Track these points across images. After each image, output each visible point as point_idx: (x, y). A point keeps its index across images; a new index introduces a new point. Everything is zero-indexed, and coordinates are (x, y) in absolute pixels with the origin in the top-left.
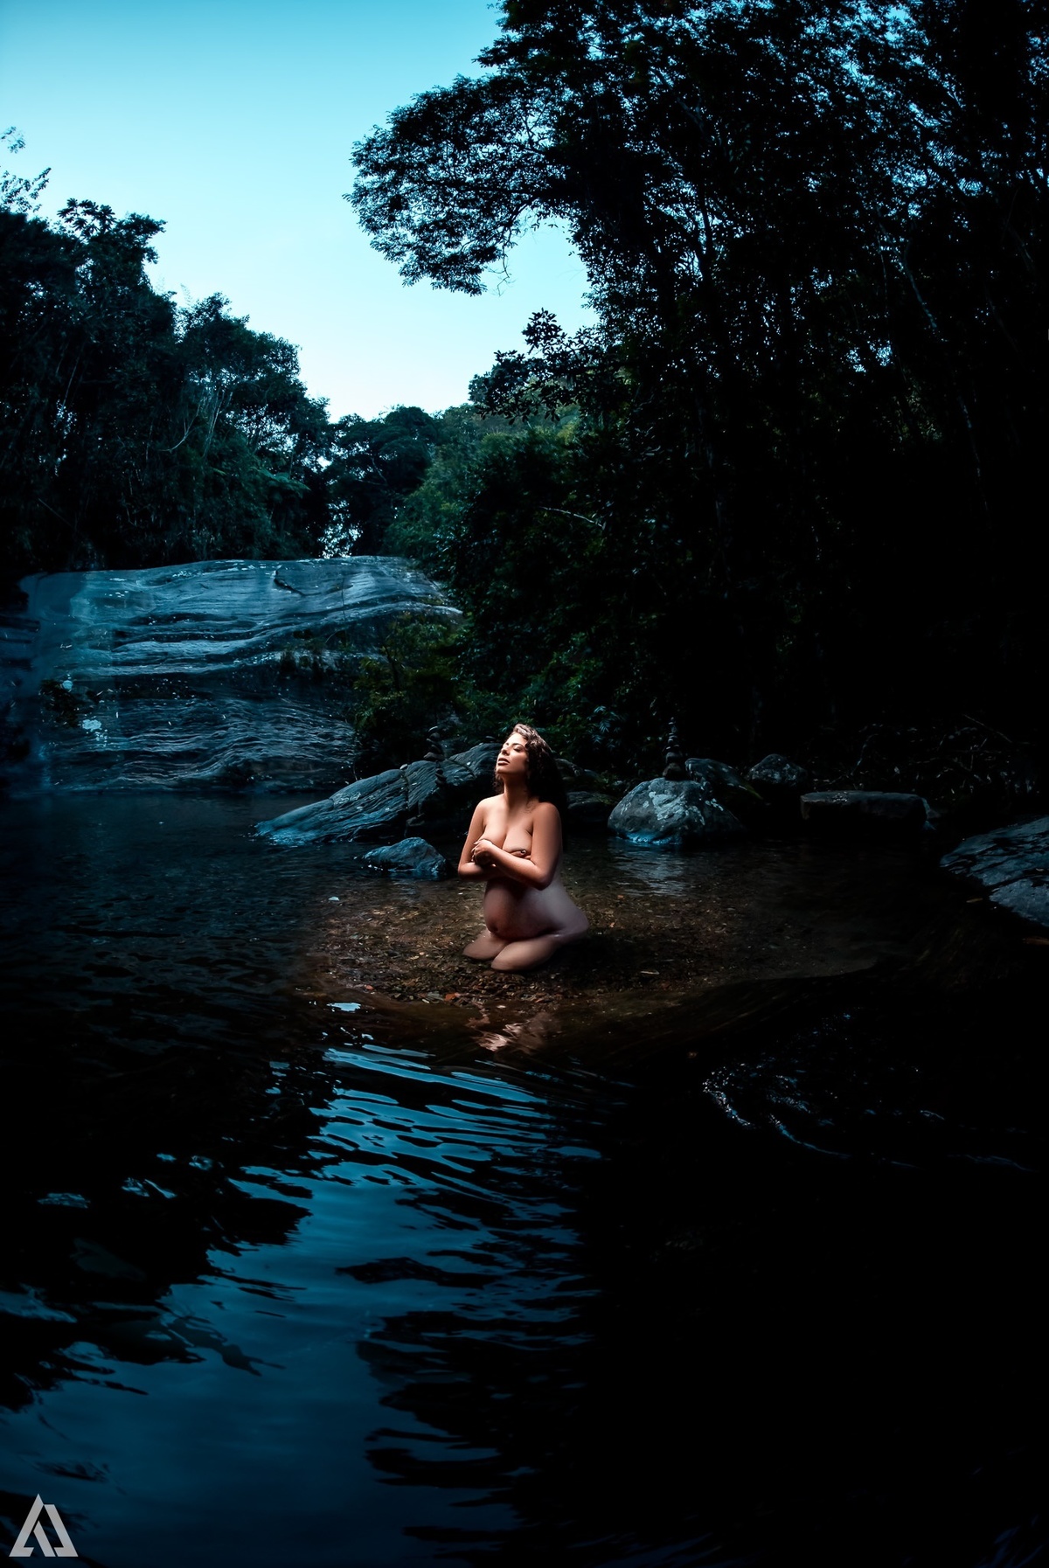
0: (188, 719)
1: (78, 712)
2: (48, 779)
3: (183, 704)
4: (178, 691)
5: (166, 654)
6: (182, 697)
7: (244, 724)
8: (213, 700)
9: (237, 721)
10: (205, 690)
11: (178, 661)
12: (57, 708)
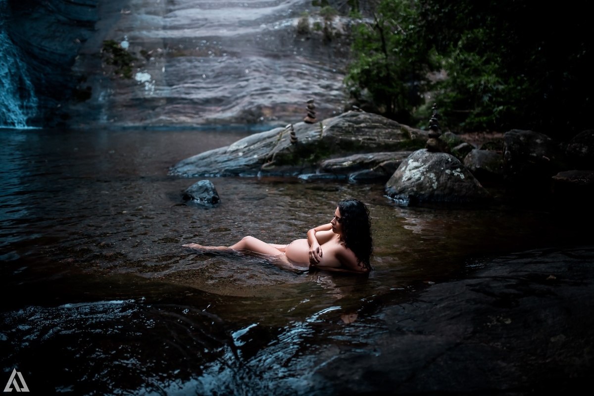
0: (218, 73)
1: (132, 67)
2: (105, 117)
3: (216, 61)
4: (214, 51)
5: (206, 19)
6: (216, 55)
7: (262, 77)
8: (240, 58)
9: (257, 74)
10: (235, 50)
11: (215, 26)
12: (115, 63)
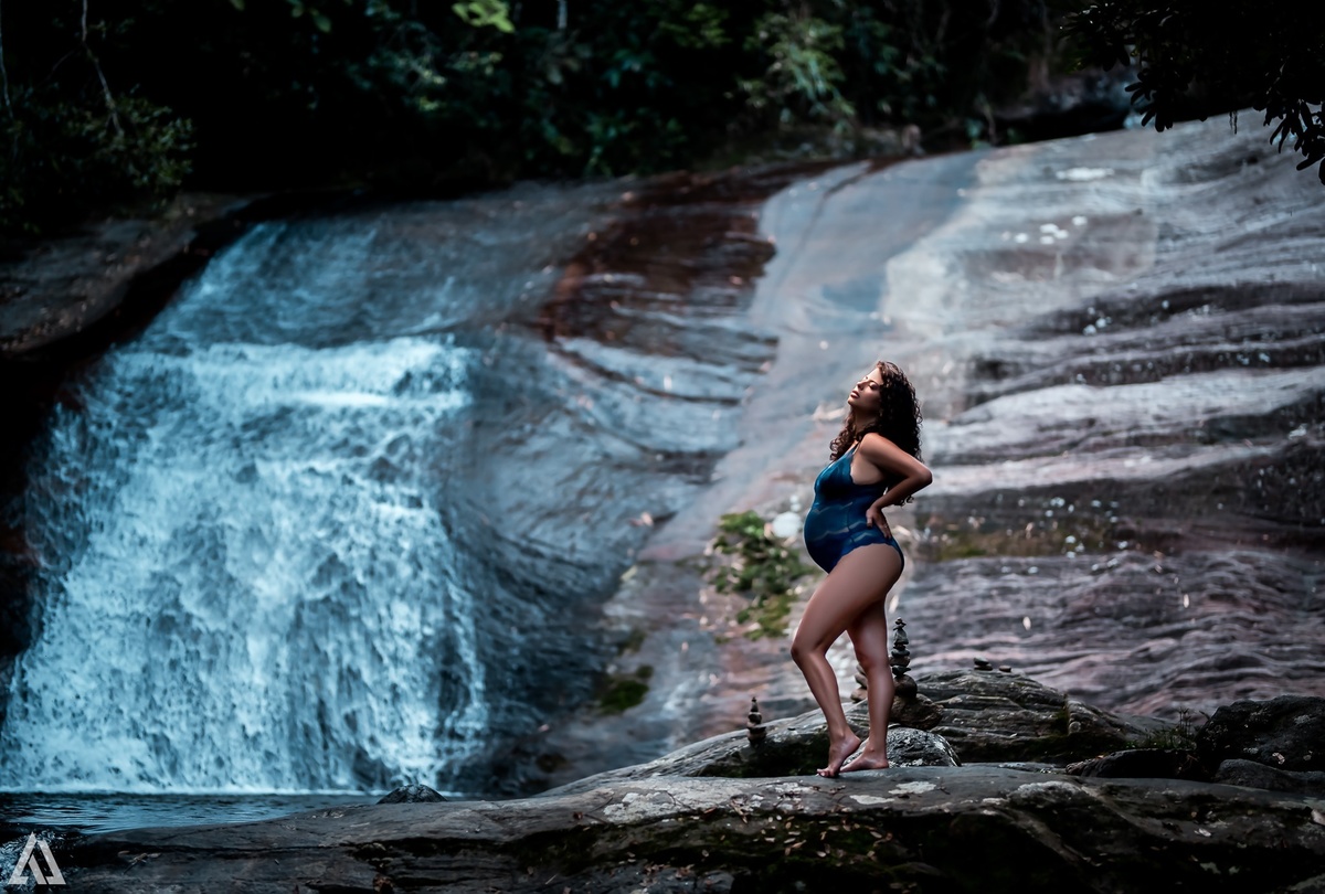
0: (1078, 612)
1: (795, 598)
4: (1085, 532)
5: (1091, 422)
6: (1090, 546)
7: (1238, 619)
8: (1176, 554)
9: (1220, 610)
10: (1166, 526)
11: (1116, 443)
12: (745, 587)
